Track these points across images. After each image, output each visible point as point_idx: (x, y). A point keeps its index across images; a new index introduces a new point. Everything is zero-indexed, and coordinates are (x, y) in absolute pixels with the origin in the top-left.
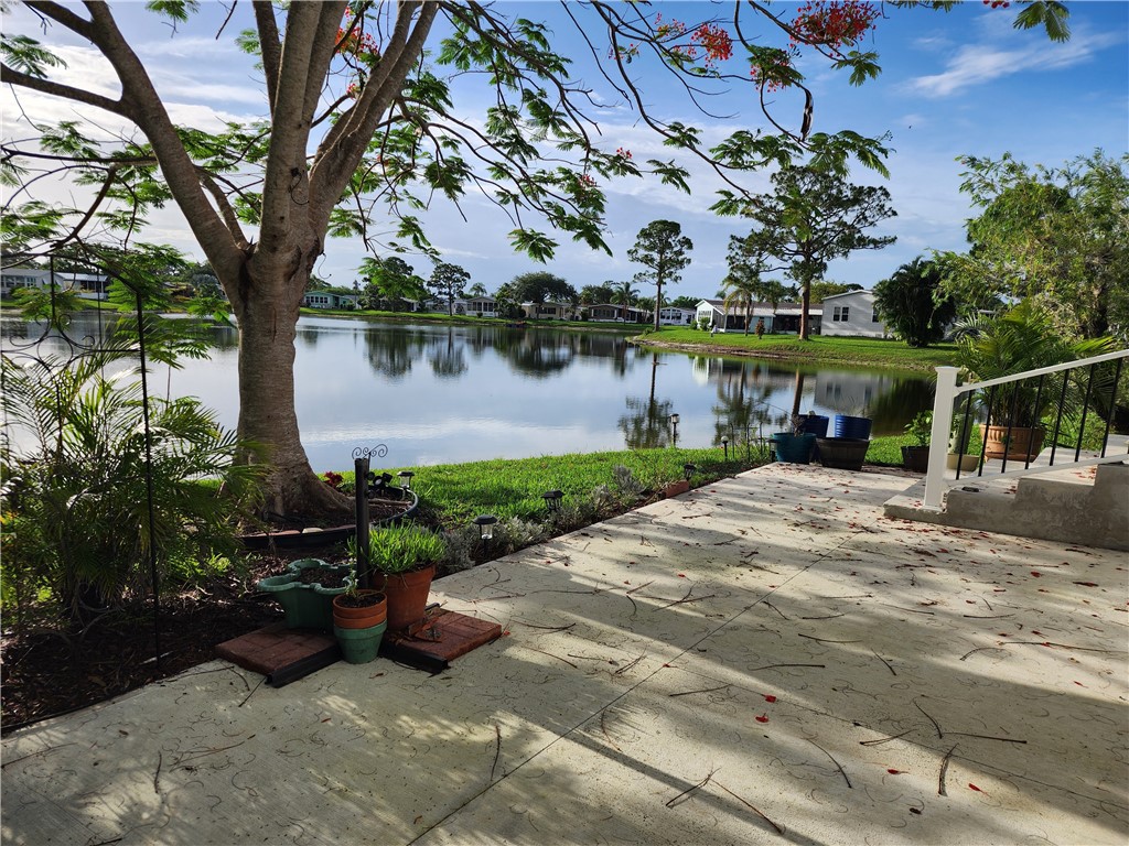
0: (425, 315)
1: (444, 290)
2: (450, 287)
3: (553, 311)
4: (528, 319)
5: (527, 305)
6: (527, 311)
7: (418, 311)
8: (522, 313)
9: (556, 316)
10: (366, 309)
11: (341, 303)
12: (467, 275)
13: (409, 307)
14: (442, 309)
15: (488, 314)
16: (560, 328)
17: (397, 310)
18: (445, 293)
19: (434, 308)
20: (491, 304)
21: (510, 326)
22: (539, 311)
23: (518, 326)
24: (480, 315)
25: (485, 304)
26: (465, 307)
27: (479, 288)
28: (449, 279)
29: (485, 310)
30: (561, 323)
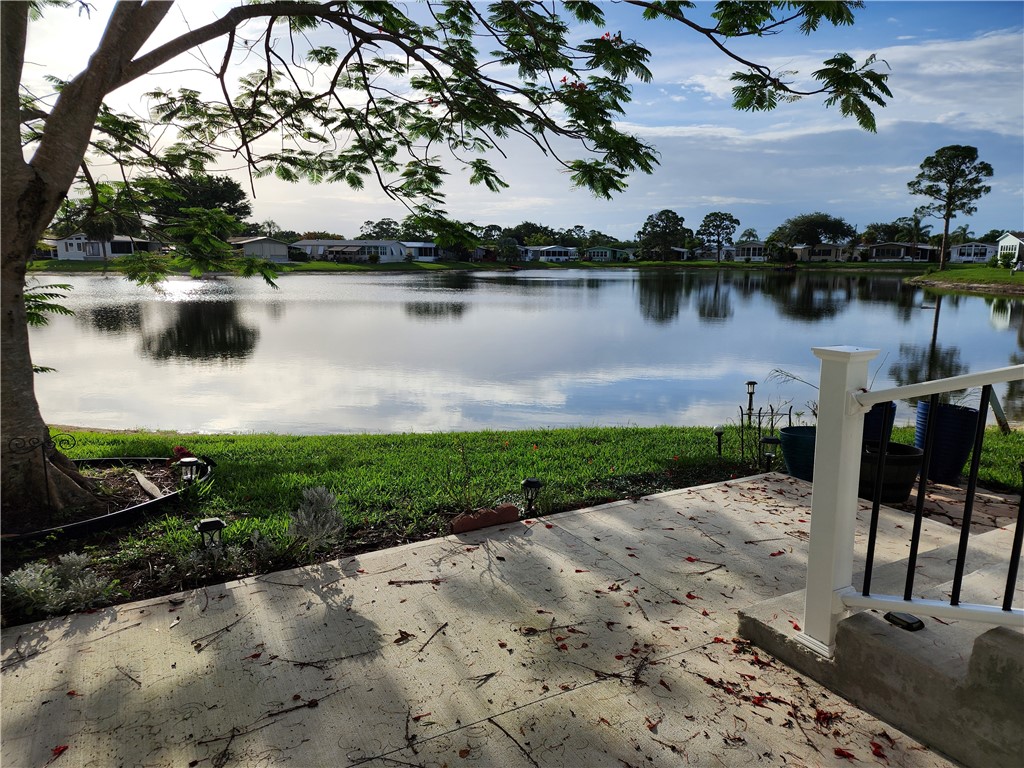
0: (693, 263)
1: (712, 238)
2: (719, 235)
3: (828, 253)
4: (799, 262)
5: (799, 247)
6: (799, 254)
7: (689, 259)
8: (793, 256)
9: (830, 258)
10: (640, 260)
11: (618, 255)
12: (737, 222)
13: (679, 255)
14: (710, 256)
15: (757, 258)
16: (833, 270)
17: (667, 259)
18: (713, 241)
19: (702, 255)
20: (760, 249)
21: (778, 270)
22: (812, 253)
23: (787, 270)
24: (748, 260)
25: (754, 249)
26: (734, 253)
27: (750, 233)
28: (718, 227)
29: (754, 255)
30: (838, 264)
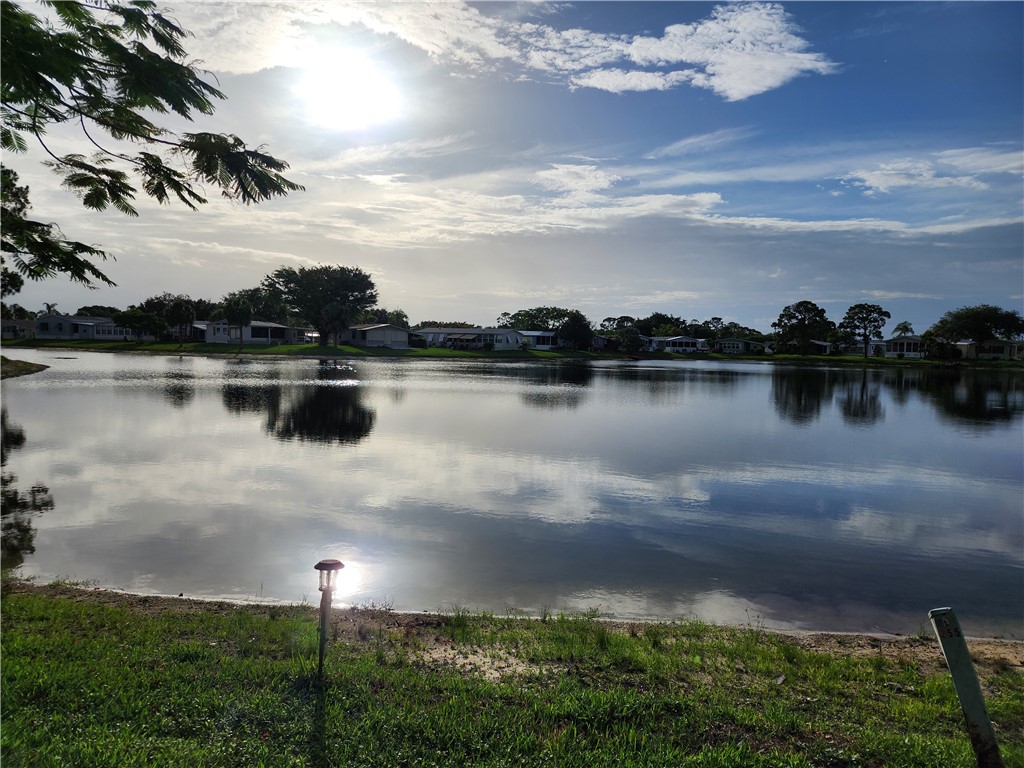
0: (836, 358)
1: (857, 331)
2: (865, 329)
3: (1001, 350)
4: (964, 360)
5: (963, 344)
6: (964, 350)
7: (832, 353)
8: (957, 352)
9: (1005, 356)
10: (775, 353)
11: (752, 347)
12: (888, 315)
13: (821, 350)
14: (854, 351)
15: (912, 354)
16: (1007, 369)
17: (805, 353)
18: (859, 335)
19: (845, 349)
20: (916, 344)
21: (937, 367)
22: (979, 349)
23: (948, 367)
24: (901, 356)
25: (909, 344)
26: (885, 349)
27: (904, 328)
28: (863, 320)
29: (909, 350)
30: (1010, 363)
